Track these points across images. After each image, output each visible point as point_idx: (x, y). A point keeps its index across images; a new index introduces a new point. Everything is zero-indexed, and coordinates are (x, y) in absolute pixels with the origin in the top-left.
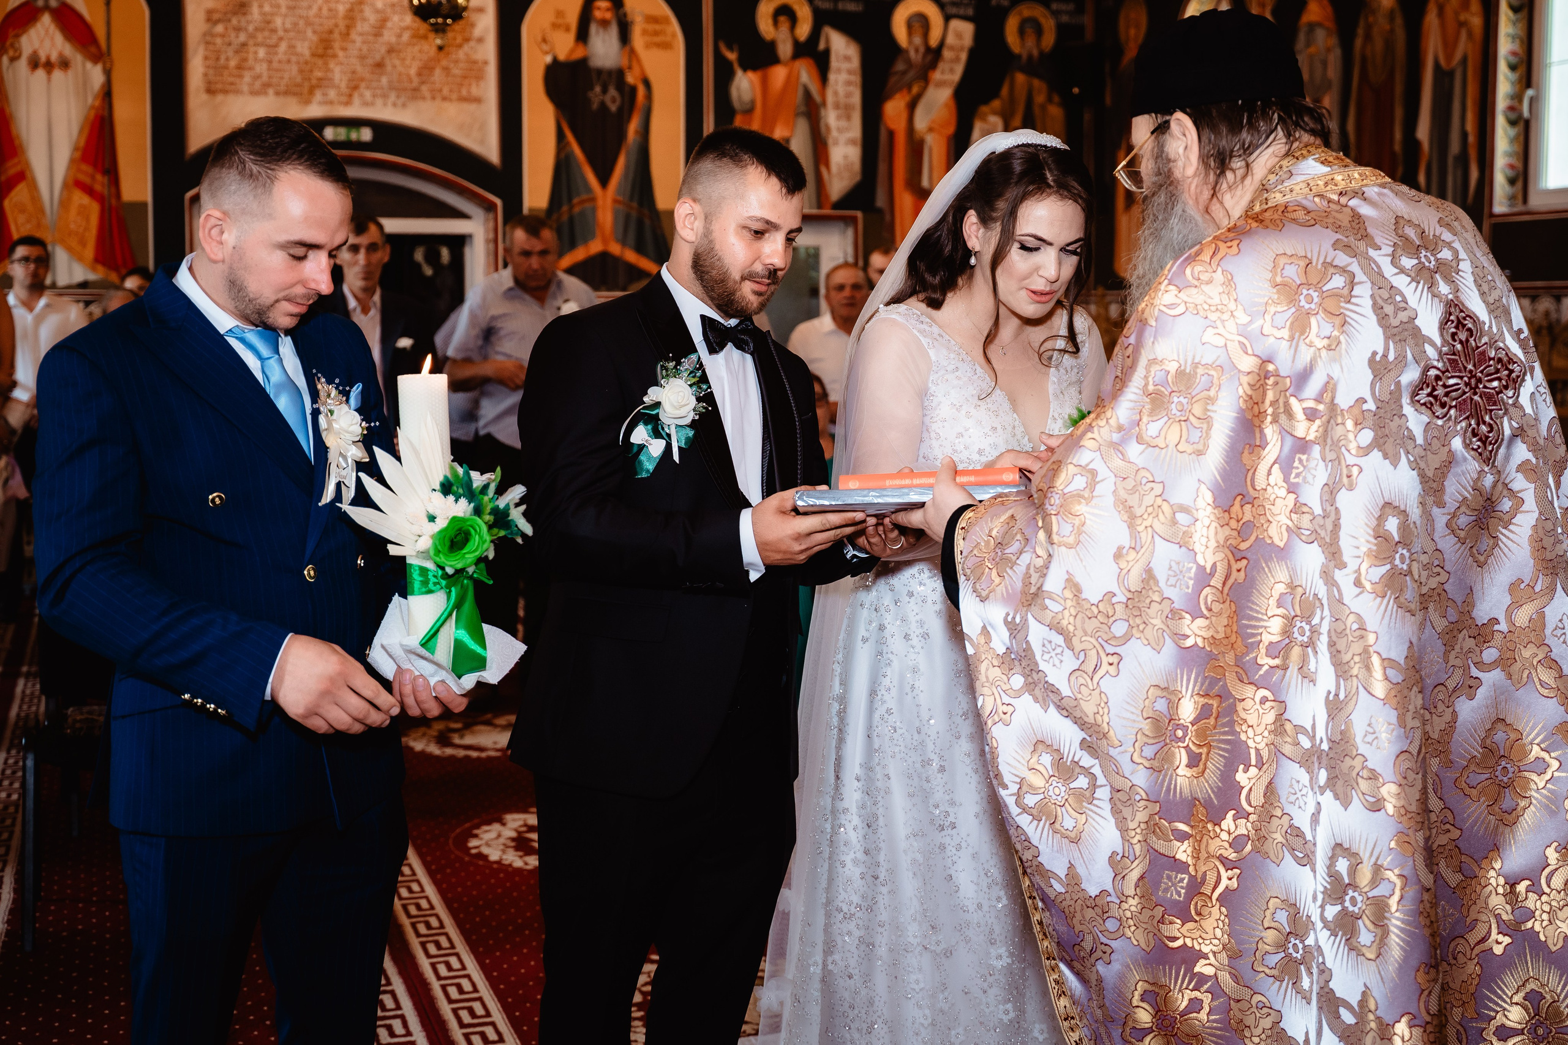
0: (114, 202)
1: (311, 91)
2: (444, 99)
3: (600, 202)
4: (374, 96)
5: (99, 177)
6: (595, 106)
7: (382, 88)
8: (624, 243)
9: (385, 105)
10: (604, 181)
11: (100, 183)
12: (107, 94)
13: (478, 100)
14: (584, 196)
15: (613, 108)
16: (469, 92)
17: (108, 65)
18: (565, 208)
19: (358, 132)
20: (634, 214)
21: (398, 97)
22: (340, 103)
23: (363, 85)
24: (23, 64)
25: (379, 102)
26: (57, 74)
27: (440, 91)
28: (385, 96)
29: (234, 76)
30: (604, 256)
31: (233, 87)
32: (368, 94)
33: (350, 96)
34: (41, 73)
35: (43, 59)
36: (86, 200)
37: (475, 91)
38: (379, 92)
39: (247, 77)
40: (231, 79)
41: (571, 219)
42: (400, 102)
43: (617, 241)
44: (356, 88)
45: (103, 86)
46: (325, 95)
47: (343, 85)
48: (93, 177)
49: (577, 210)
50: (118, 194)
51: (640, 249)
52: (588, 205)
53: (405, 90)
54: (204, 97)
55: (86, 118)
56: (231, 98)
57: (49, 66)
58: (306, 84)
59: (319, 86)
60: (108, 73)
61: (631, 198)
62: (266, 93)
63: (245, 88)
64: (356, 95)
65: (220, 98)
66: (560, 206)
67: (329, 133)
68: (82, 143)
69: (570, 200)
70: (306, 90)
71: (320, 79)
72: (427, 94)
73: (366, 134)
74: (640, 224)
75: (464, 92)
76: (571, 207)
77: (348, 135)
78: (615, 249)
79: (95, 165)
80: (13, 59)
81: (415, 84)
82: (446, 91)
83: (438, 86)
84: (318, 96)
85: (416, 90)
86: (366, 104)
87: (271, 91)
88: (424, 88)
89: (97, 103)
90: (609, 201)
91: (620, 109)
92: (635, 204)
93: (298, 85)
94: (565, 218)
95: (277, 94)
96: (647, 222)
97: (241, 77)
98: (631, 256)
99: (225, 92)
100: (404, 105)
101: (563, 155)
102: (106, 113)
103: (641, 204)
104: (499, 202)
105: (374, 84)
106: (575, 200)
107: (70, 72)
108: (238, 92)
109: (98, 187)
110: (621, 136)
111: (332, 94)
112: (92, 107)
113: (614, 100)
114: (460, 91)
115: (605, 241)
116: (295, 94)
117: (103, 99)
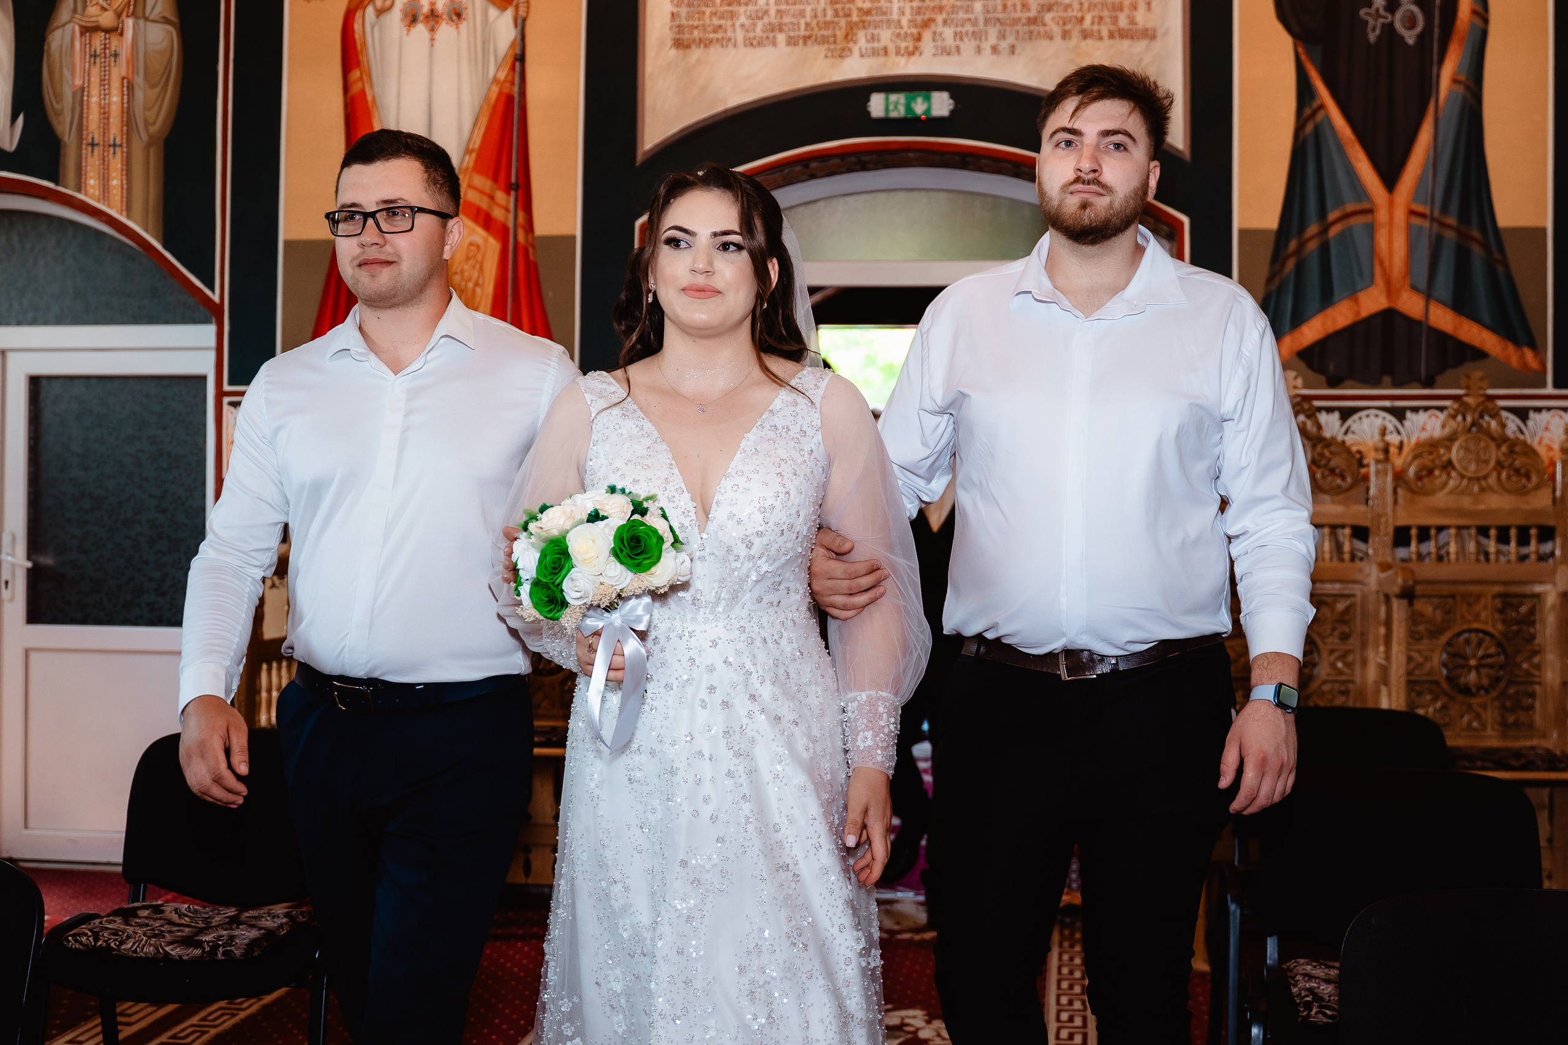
0: (521, 238)
1: (849, 36)
2: (1086, 35)
3: (1382, 216)
4: (958, 36)
5: (500, 196)
6: (1372, 37)
7: (975, 23)
8: (1429, 295)
9: (979, 50)
10: (1390, 178)
11: (502, 207)
12: (519, 59)
13: (1149, 35)
14: (1350, 207)
15: (1410, 37)
16: (1132, 21)
17: (522, 13)
18: (1313, 229)
19: (928, 99)
20: (1450, 235)
21: (1002, 36)
22: (898, 53)
23: (940, 19)
24: (395, 17)
25: (968, 46)
26: (445, 30)
27: (1081, 20)
28: (977, 36)
29: (722, 17)
30: (1389, 316)
31: (719, 35)
32: (948, 32)
33: (919, 38)
34: (421, 29)
35: (426, 9)
36: (479, 235)
37: (1142, 18)
38: (969, 28)
39: (743, 19)
40: (716, 21)
41: (1325, 248)
42: (1004, 45)
43: (1414, 288)
44: (926, 24)
45: (513, 45)
46: (873, 38)
47: (904, 21)
48: (492, 197)
49: (1333, 232)
50: (529, 227)
51: (1461, 305)
52: (1357, 221)
53: (1016, 22)
54: (673, 52)
55: (487, 98)
56: (715, 51)
57: (433, 17)
58: (843, 22)
59: (864, 25)
60: (521, 24)
61: (1445, 209)
62: (774, 43)
63: (740, 35)
64: (927, 35)
65: (696, 53)
66: (1302, 226)
67: (877, 105)
68: (477, 143)
69: (1322, 213)
70: (840, 34)
71: (868, 12)
72: (1056, 30)
73: (941, 105)
74: (1462, 256)
75: (1123, 22)
76: (1324, 231)
77: (908, 108)
78: (1411, 304)
79: (495, 179)
80: (380, 12)
81: (1033, 13)
82: (1087, 23)
83: (1075, 13)
84: (862, 41)
85: (1032, 21)
86: (946, 52)
87: (781, 38)
88: (1048, 17)
89: (502, 76)
90: (1400, 214)
91: (1424, 38)
92: (1452, 220)
93: (827, 25)
94: (1312, 246)
95: (791, 42)
96: (1477, 250)
97: (733, 15)
98: (1442, 318)
99: (706, 43)
100: (1012, 50)
101: (1309, 128)
102: (516, 89)
103: (1464, 217)
104: (1185, 220)
105: (961, 15)
106: (1332, 216)
107: (463, 26)
108: (726, 42)
109: (498, 214)
110: (1426, 88)
111: (886, 36)
112: (495, 80)
113: (1411, 23)
114: (1115, 19)
115: (1390, 290)
116: (824, 40)
117: (513, 68)
